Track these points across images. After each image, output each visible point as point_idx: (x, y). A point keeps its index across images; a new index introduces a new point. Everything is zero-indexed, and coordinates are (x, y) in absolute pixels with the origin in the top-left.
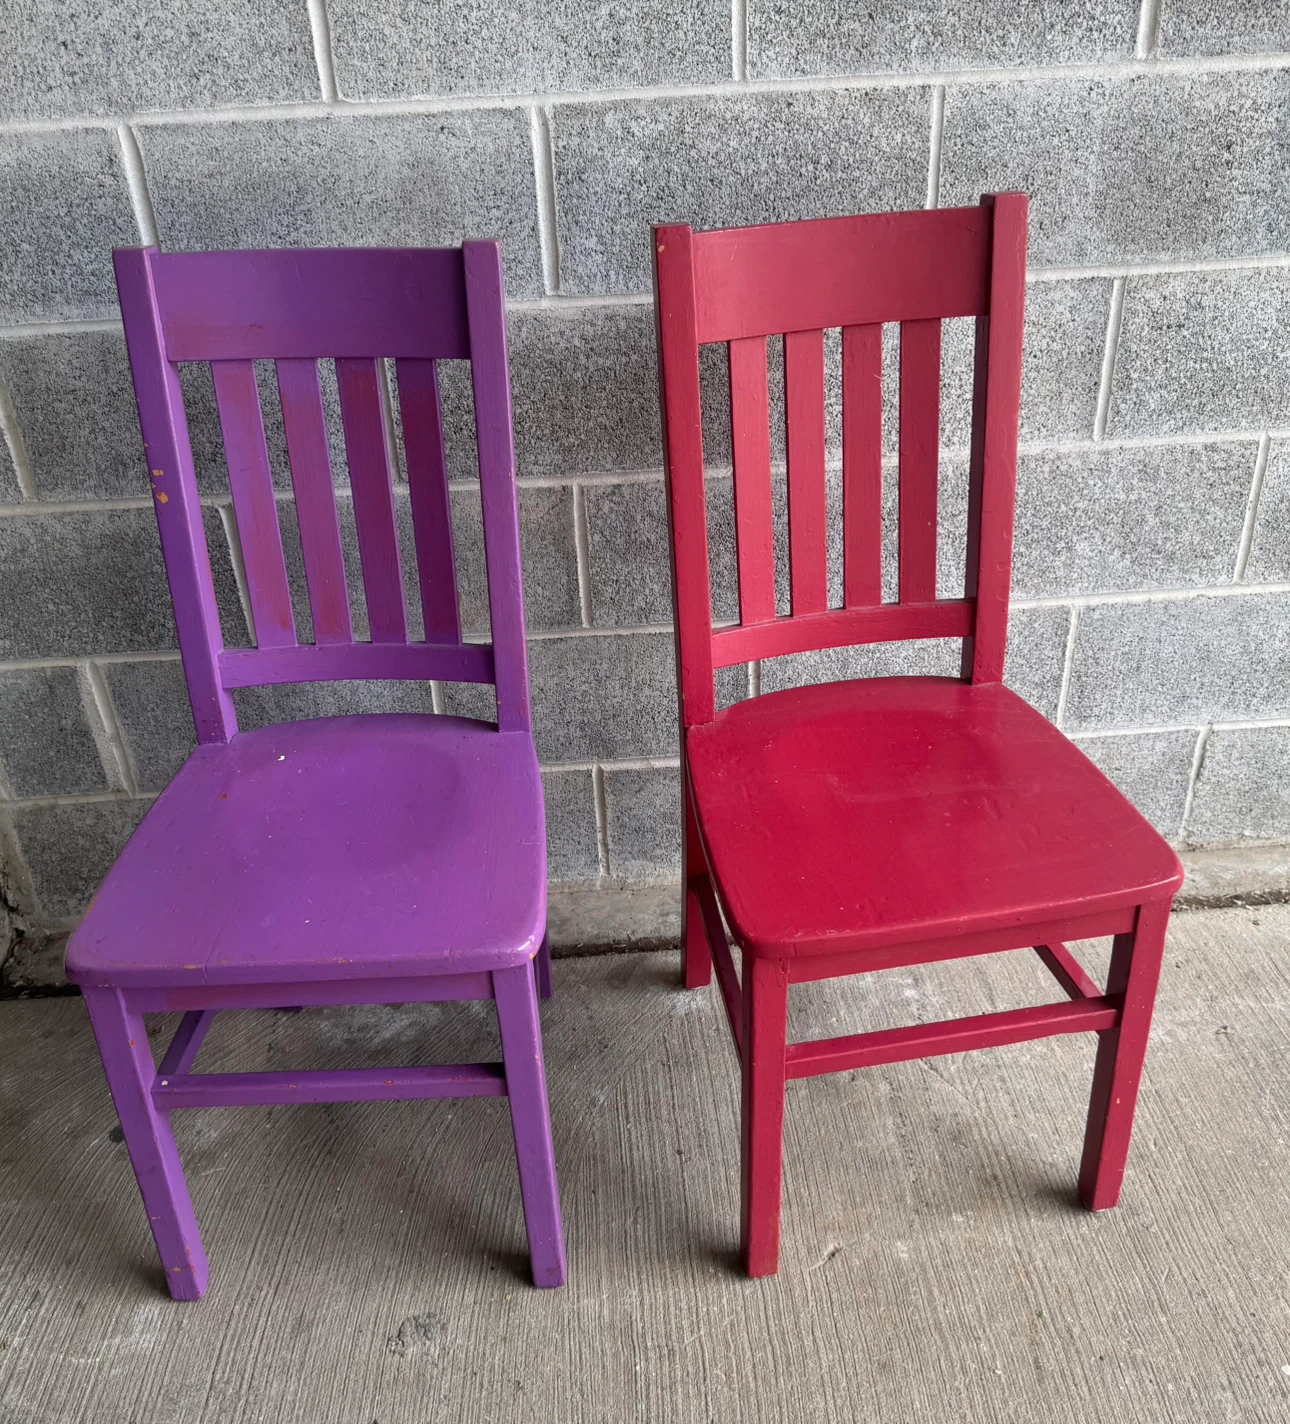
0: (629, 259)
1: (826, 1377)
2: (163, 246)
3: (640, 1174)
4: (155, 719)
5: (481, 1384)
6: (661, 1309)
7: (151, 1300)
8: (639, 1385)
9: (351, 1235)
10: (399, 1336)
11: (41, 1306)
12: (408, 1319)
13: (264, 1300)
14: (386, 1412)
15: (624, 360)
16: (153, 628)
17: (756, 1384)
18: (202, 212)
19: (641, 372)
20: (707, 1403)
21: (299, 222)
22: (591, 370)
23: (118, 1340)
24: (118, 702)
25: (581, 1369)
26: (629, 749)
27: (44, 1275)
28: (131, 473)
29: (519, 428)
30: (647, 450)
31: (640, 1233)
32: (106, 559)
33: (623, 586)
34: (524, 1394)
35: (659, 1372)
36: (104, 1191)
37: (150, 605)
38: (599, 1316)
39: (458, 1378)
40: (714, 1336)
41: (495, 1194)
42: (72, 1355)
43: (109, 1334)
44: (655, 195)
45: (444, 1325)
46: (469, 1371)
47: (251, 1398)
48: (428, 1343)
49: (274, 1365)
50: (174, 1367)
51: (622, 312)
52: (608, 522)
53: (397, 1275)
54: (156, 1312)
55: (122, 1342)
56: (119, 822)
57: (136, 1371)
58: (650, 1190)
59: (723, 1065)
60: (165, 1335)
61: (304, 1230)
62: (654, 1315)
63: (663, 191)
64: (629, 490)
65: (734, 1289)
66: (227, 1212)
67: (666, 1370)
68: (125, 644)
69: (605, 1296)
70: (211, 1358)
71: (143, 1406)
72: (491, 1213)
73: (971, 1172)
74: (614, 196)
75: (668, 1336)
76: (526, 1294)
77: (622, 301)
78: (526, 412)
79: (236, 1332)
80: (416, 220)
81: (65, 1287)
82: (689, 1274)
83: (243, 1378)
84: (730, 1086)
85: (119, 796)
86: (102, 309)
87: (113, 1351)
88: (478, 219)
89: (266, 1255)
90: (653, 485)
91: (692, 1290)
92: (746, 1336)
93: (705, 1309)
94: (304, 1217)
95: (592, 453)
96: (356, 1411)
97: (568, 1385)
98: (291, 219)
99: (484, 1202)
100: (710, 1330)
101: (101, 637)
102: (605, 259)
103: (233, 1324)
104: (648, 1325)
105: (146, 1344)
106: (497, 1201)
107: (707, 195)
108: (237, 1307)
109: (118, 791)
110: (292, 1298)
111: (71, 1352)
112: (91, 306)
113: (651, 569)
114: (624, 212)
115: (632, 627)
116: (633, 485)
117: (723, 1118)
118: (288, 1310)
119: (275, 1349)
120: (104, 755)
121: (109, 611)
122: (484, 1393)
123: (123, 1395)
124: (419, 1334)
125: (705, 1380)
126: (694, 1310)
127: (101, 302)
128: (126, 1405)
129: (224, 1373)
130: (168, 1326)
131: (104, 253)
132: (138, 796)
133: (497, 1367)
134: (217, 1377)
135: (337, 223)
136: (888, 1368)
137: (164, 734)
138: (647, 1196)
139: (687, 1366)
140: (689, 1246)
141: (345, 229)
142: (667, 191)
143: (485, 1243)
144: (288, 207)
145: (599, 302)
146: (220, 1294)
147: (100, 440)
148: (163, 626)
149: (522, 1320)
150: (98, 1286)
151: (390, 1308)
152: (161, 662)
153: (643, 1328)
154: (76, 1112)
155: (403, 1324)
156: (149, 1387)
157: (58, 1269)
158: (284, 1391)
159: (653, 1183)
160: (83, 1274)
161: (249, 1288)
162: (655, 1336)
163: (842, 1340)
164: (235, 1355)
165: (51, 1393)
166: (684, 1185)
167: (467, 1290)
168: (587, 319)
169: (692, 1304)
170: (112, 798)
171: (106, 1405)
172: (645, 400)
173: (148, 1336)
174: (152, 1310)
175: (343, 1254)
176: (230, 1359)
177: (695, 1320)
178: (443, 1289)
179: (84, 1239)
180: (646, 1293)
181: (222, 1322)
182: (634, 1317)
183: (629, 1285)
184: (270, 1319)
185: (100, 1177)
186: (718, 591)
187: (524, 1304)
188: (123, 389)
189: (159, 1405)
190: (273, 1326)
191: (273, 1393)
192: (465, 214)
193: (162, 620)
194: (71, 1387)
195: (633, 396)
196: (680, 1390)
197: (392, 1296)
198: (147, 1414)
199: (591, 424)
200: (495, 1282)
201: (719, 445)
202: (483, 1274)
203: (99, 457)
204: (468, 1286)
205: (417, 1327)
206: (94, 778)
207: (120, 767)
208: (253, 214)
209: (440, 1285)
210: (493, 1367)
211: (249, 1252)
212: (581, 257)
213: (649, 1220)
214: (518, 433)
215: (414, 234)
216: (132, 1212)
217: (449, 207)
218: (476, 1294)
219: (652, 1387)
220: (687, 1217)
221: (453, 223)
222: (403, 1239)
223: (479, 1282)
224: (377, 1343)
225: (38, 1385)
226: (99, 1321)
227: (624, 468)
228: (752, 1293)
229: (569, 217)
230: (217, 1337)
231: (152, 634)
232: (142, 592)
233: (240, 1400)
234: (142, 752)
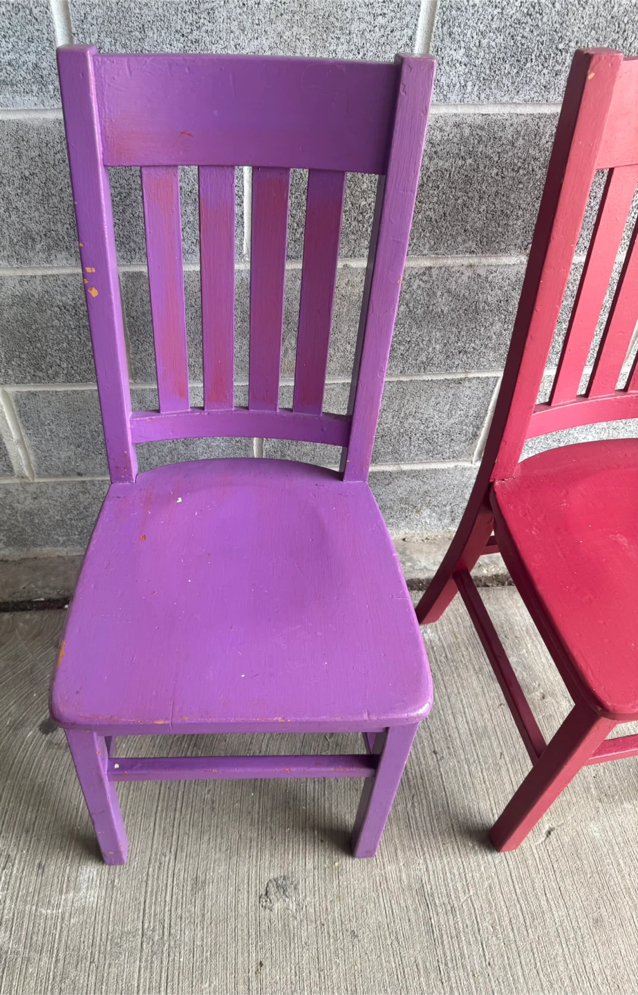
0: (488, 72)
1: (560, 930)
2: (75, 39)
3: (411, 769)
4: (51, 431)
5: (328, 933)
6: (441, 874)
7: (89, 863)
8: (435, 935)
9: (221, 812)
10: (266, 894)
11: (13, 866)
12: (270, 880)
13: (169, 864)
14: (267, 955)
15: (460, 163)
16: (51, 367)
17: (514, 935)
18: (113, 5)
19: (471, 174)
20: (483, 949)
21: (202, 20)
22: (431, 170)
23: (71, 894)
24: (23, 418)
25: (394, 922)
26: (388, 457)
27: (11, 841)
28: (38, 247)
29: (360, 218)
30: (459, 239)
31: (418, 815)
32: (16, 314)
33: (413, 345)
34: (359, 941)
35: (447, 924)
36: (43, 773)
37: (49, 350)
38: (400, 879)
39: (312, 927)
40: (480, 896)
41: (314, 782)
42: (41, 907)
43: (64, 890)
44: (526, 11)
45: (296, 885)
46: (318, 922)
47: (172, 943)
48: (287, 900)
49: (183, 917)
50: (114, 917)
51: (469, 120)
52: (414, 296)
53: (257, 846)
54: (95, 873)
55: (74, 896)
56: (22, 496)
57: (88, 921)
58: (420, 781)
59: (455, 686)
60: (104, 891)
61: (187, 808)
62: (437, 879)
63: (534, 7)
64: (437, 272)
65: (488, 859)
66: (131, 792)
67: (451, 923)
68: (29, 378)
69: (401, 864)
70: (139, 910)
71: (97, 948)
72: (314, 797)
73: (631, 770)
74: (490, 10)
75: (449, 896)
76: (348, 861)
77: (471, 110)
78: (369, 205)
79: (152, 889)
80: (308, 24)
81: (28, 851)
82: (456, 847)
83: (164, 927)
84: (462, 701)
85: (23, 481)
86: (17, 98)
87: (69, 904)
88: (364, 26)
89: (164, 828)
90: (457, 268)
91: (460, 860)
92: (501, 896)
93: (470, 875)
94: (185, 796)
95: (414, 241)
96: (246, 955)
97: (387, 933)
98: (195, 17)
99: (308, 787)
100: (477, 892)
101: (10, 372)
102: (467, 70)
103: (150, 882)
104: (434, 887)
105: (92, 899)
106: (317, 787)
107: (571, 14)
108: (151, 869)
109: (22, 477)
110: (187, 863)
111: (40, 904)
112: (8, 96)
113: (438, 333)
114: (494, 26)
115: (411, 375)
116: (441, 268)
117: (461, 726)
118: (186, 873)
119: (182, 904)
120: (12, 454)
121: (18, 353)
122: (332, 940)
123: (82, 939)
124: (280, 893)
125: (479, 931)
126: (463, 875)
127: (17, 92)
128: (86, 948)
129: (150, 922)
130: (105, 884)
131: (20, 44)
132: (36, 480)
133: (337, 919)
134: (146, 926)
135: (236, 23)
136: (599, 924)
137: (57, 440)
138: (418, 786)
139: (465, 920)
140: (452, 825)
141: (243, 30)
142: (537, 8)
143: (314, 821)
144: (193, 5)
145: (452, 111)
146: (137, 858)
147: (13, 217)
148: (59, 366)
149: (348, 882)
150: (50, 851)
151: (256, 871)
152: (56, 392)
153: (431, 889)
154: (13, 709)
155: (268, 884)
156: (99, 933)
157: (21, 837)
158: (194, 938)
159: (421, 776)
160: (38, 840)
161: (156, 854)
162: (440, 896)
163: (566, 900)
164: (155, 908)
165: (31, 938)
166: (442, 779)
167: (307, 858)
168: (438, 125)
169: (461, 871)
170: (17, 481)
171: (71, 948)
172: (469, 198)
173: (93, 892)
174: (90, 871)
175: (217, 827)
176: (152, 911)
177: (465, 884)
178: (290, 857)
179: (35, 812)
180: (428, 861)
181: (142, 881)
182: (424, 881)
183: (417, 855)
184: (175, 879)
185: (38, 761)
186: (484, 351)
187: (348, 869)
188: (34, 174)
189: (109, 948)
190: (178, 885)
191: (187, 940)
192: (353, 19)
193: (59, 362)
194: (45, 933)
195: (460, 194)
196: (463, 939)
197: (257, 862)
198: (101, 955)
199: (420, 217)
200: (325, 852)
201: (517, 238)
202: (316, 845)
203: (12, 232)
204: (307, 855)
205: (277, 887)
206: (4, 469)
207: (23, 461)
208: (161, 10)
209: (288, 854)
210: (334, 919)
211: (152, 825)
212: (447, 68)
213: (422, 805)
214: (359, 222)
215: (304, 38)
216: (65, 791)
217: (340, 12)
218: (314, 862)
219: (445, 937)
220: (447, 803)
221: (341, 29)
222: (256, 816)
223: (314, 851)
224: (252, 900)
225: (21, 931)
226: (56, 880)
227: (437, 254)
228: (501, 862)
229: (445, 28)
230: (140, 894)
231: (50, 372)
232: (43, 340)
233: (164, 945)
234: (40, 452)
